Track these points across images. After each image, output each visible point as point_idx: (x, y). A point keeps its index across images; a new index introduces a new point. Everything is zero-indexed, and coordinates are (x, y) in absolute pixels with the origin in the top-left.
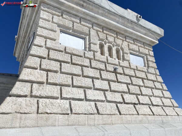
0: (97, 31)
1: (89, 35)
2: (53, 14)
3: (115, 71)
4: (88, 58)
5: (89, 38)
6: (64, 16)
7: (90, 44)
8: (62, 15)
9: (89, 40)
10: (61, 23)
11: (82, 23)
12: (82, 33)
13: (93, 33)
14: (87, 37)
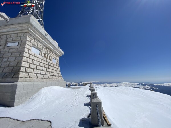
0: (45, 49)
1: (42, 50)
2: (31, 39)
3: (48, 65)
4: (41, 59)
5: (42, 51)
6: (35, 41)
7: (42, 53)
8: (34, 40)
9: (42, 52)
10: (34, 43)
11: (41, 45)
12: (40, 48)
13: (44, 49)
14: (41, 50)
